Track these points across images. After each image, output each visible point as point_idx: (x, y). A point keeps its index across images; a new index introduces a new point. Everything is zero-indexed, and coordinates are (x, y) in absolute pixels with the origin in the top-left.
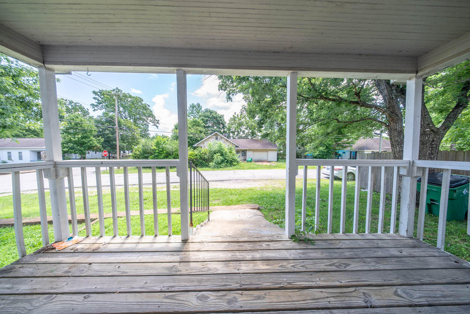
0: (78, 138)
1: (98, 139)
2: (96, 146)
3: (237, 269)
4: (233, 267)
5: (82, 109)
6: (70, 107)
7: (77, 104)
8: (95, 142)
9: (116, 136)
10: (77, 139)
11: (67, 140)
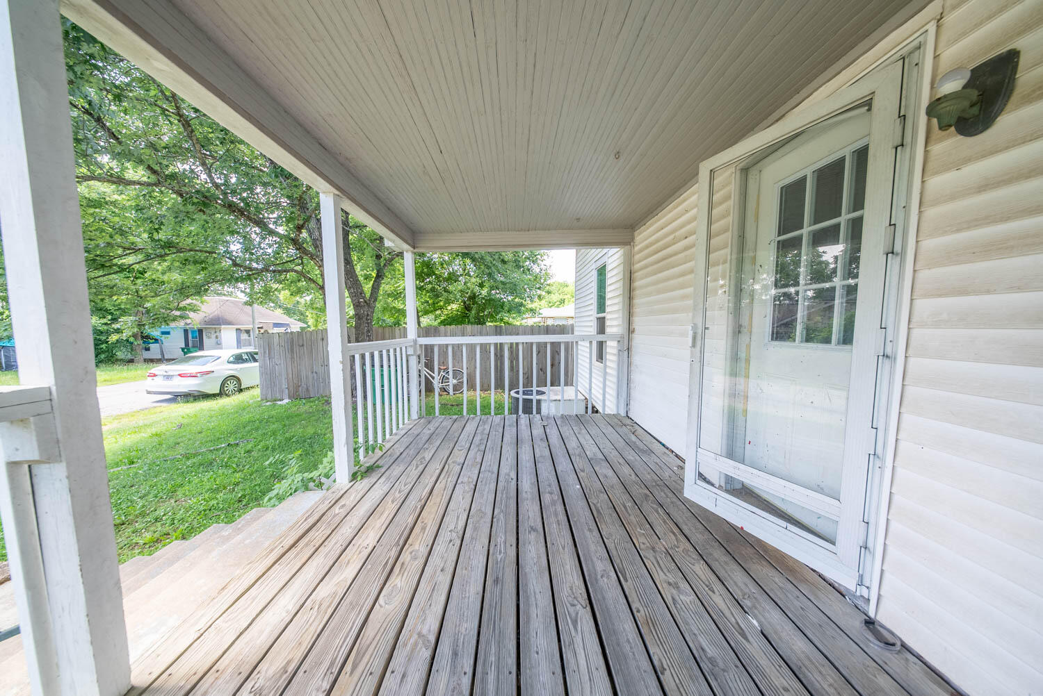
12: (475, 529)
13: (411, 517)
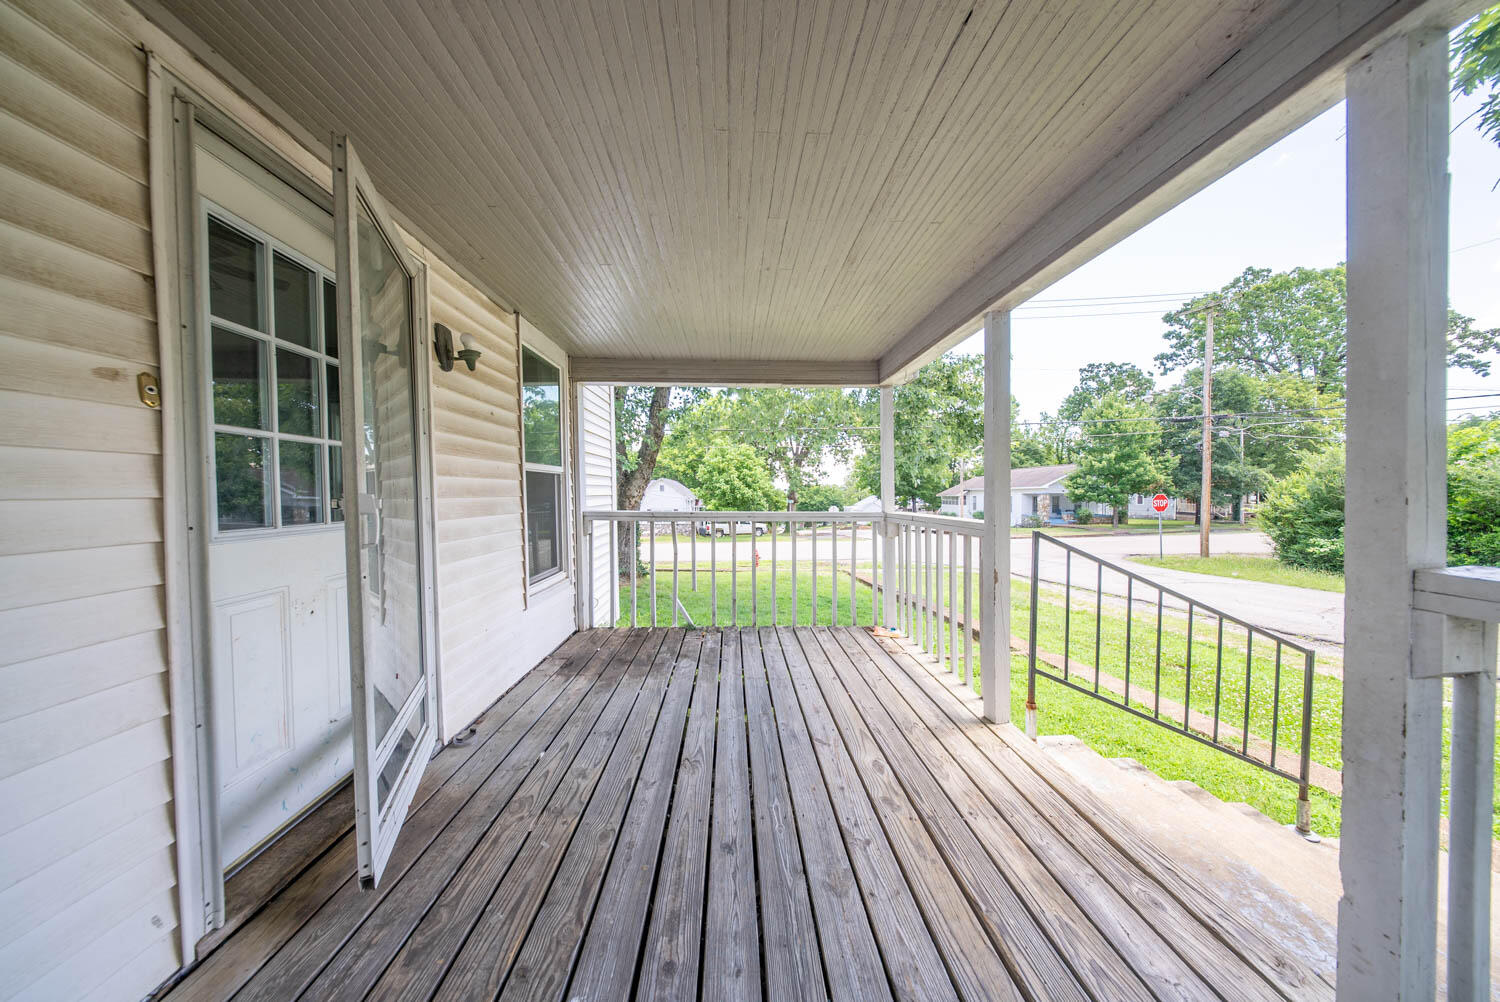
0: (1109, 461)
1: (1161, 458)
2: (1154, 481)
3: (971, 811)
4: (970, 803)
5: (1134, 375)
6: (1107, 379)
7: (1125, 368)
8: (1151, 468)
9: (1201, 445)
10: (1105, 463)
11: (1084, 468)
12: (828, 846)
13: (969, 875)
